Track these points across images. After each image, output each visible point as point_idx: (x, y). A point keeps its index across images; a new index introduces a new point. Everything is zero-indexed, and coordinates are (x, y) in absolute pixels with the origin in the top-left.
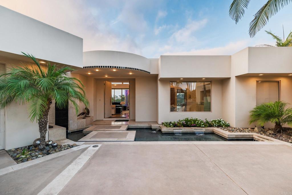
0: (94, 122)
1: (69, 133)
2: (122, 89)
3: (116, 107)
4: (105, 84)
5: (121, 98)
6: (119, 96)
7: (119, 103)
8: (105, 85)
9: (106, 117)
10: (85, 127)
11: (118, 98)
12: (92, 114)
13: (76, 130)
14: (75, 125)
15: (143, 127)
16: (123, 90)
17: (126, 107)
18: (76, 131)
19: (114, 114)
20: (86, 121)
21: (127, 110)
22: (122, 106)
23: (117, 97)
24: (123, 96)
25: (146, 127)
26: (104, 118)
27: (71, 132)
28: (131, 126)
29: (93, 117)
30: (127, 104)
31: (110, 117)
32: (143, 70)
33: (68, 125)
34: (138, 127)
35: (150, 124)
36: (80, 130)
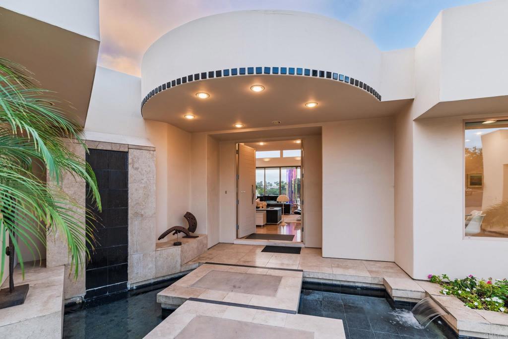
0: (210, 251)
1: (132, 290)
2: (280, 167)
3: (268, 205)
4: (238, 152)
5: (279, 187)
6: (275, 183)
7: (274, 198)
8: (238, 154)
9: (240, 236)
10: (178, 269)
11: (272, 187)
12: (203, 228)
13: (153, 279)
14: (150, 266)
15: (351, 284)
16: (282, 170)
17: (289, 206)
18: (152, 281)
19: (262, 225)
20: (182, 251)
21: (291, 212)
22: (280, 205)
23: (271, 185)
24: (281, 184)
25: (365, 285)
26: (237, 238)
27: (139, 288)
28: (311, 276)
29: (206, 237)
30: (291, 201)
31: (252, 236)
32: (357, 81)
33: (127, 265)
34: (335, 282)
35: (381, 277)
36: (165, 278)
